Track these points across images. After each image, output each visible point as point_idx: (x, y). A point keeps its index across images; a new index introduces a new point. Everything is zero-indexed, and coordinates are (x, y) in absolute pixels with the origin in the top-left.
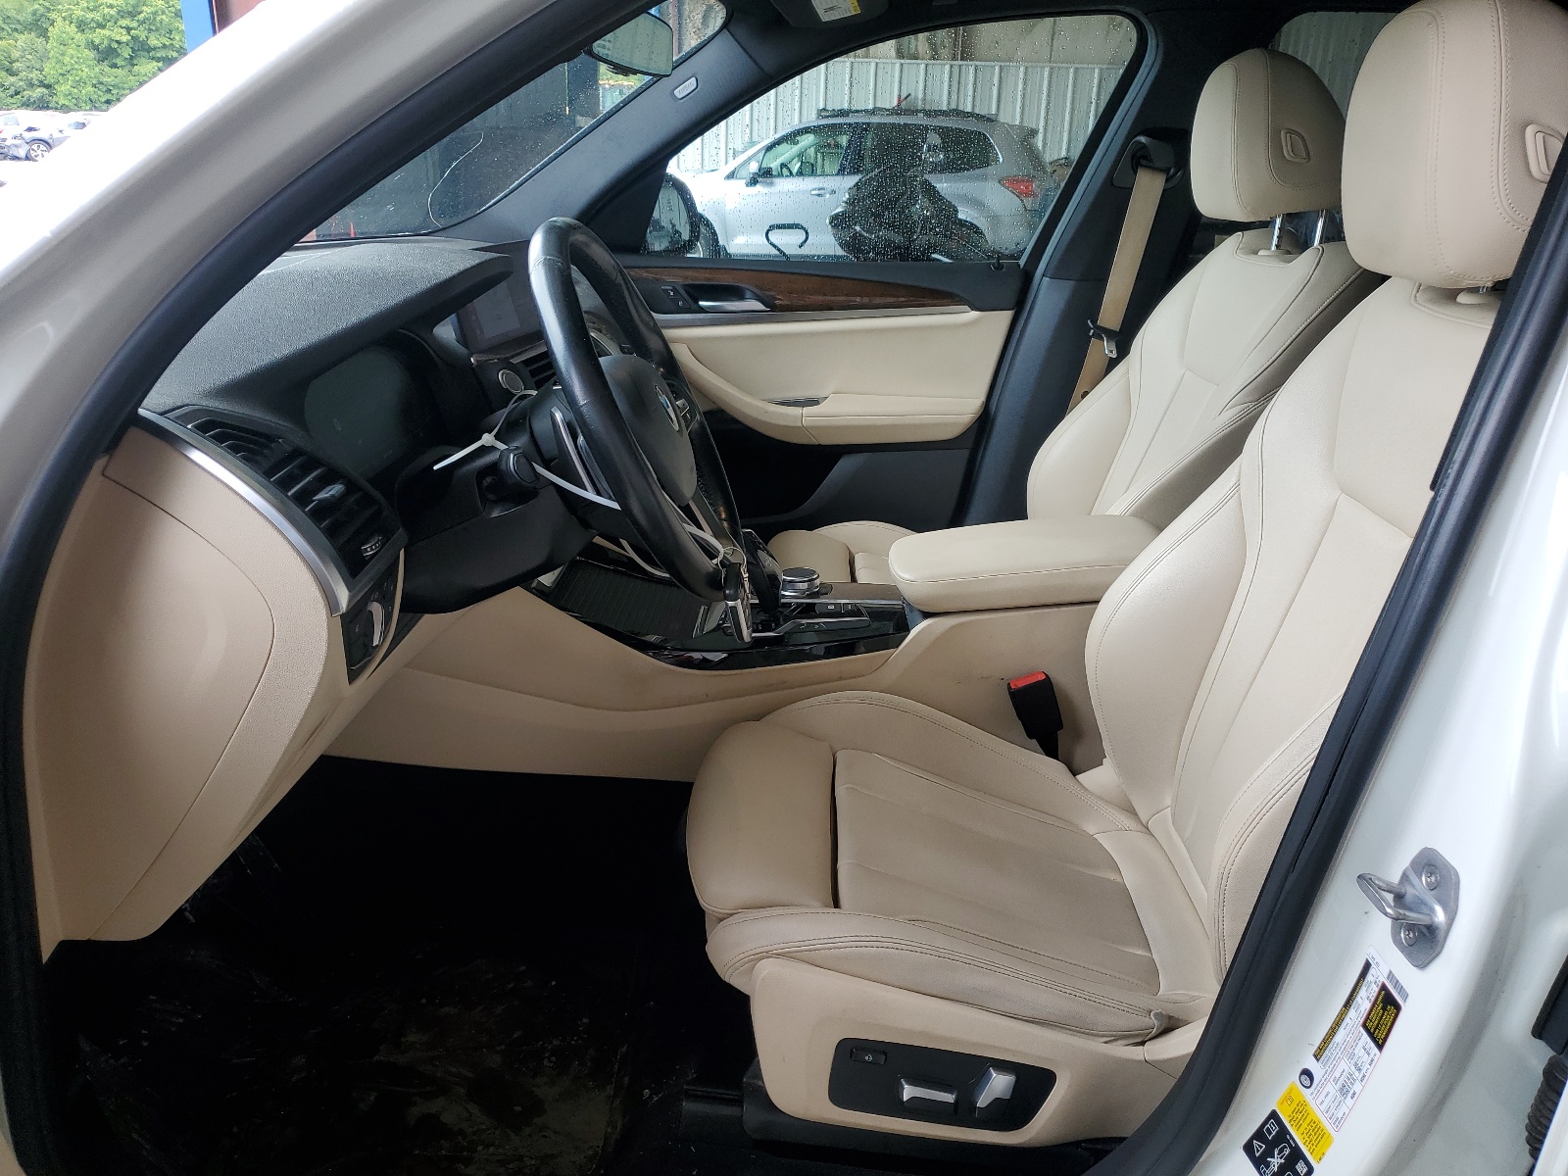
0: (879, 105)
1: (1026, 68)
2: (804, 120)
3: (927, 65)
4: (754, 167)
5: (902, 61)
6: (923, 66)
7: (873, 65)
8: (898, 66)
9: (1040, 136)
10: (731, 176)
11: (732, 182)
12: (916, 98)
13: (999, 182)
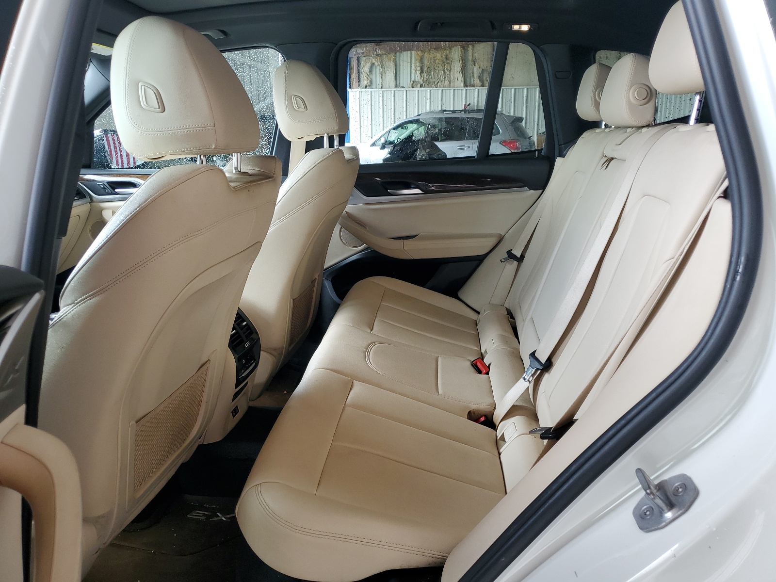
0: (444, 109)
1: (527, 89)
2: (408, 117)
3: (478, 89)
4: (383, 140)
5: (466, 88)
6: (476, 90)
7: (452, 91)
8: (464, 91)
9: (524, 121)
10: (373, 145)
11: (374, 147)
12: (474, 105)
13: (500, 143)
